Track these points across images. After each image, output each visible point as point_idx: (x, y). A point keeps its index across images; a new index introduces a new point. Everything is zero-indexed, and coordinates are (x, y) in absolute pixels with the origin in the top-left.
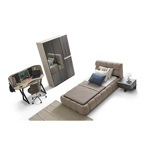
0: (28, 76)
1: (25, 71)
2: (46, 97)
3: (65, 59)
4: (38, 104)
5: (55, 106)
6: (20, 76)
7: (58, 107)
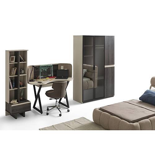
0: (50, 75)
1: (49, 66)
2: (68, 111)
3: (106, 67)
4: (54, 117)
5: (82, 123)
6: (41, 71)
7: (86, 124)
